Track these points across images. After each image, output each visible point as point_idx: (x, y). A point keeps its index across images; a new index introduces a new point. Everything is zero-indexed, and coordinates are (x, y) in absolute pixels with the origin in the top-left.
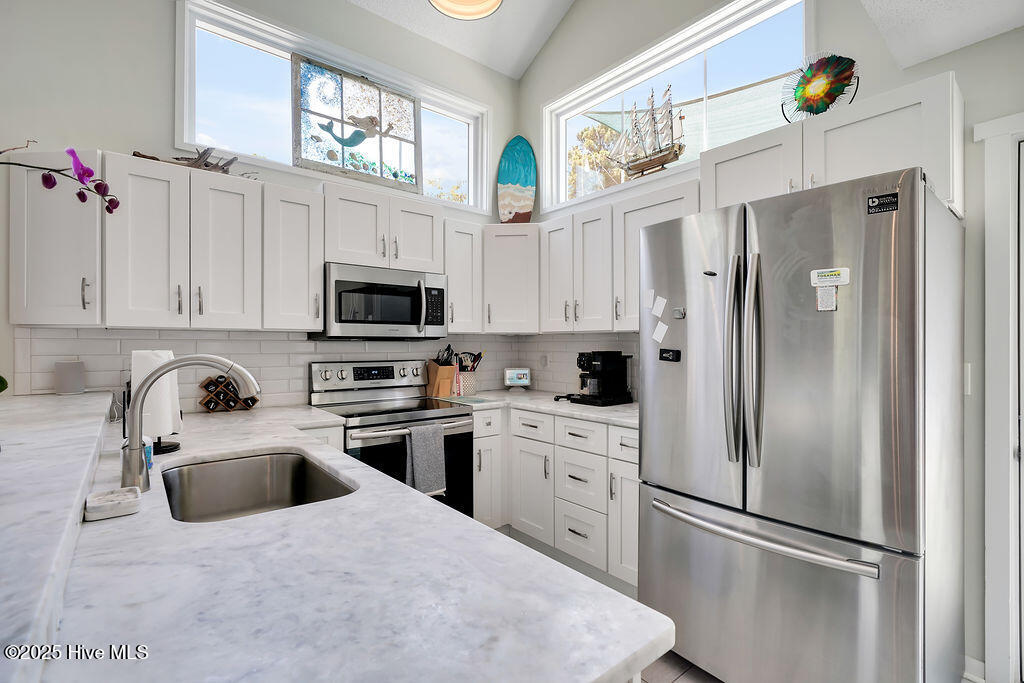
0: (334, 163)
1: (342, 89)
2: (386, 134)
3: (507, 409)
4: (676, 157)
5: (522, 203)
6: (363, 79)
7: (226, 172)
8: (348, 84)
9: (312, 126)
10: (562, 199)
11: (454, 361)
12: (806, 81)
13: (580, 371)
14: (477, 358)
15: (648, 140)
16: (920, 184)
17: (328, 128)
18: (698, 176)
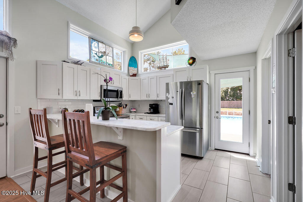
0: (98, 62)
1: (98, 45)
2: (107, 55)
3: (135, 116)
4: (168, 67)
5: (134, 72)
6: (102, 43)
7: (81, 65)
8: (100, 43)
9: (93, 54)
10: (143, 71)
11: (122, 106)
12: (189, 60)
13: (150, 108)
14: (126, 105)
15: (162, 63)
16: (203, 82)
17: (96, 54)
18: (173, 73)
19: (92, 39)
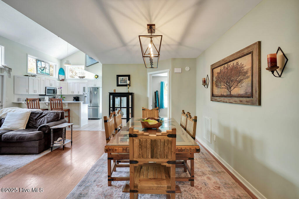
0: (41, 73)
1: (41, 63)
4: (84, 77)
5: (63, 78)
9: (39, 69)
10: (68, 78)
12: (95, 76)
17: (40, 69)
18: (87, 81)
19: (38, 60)
